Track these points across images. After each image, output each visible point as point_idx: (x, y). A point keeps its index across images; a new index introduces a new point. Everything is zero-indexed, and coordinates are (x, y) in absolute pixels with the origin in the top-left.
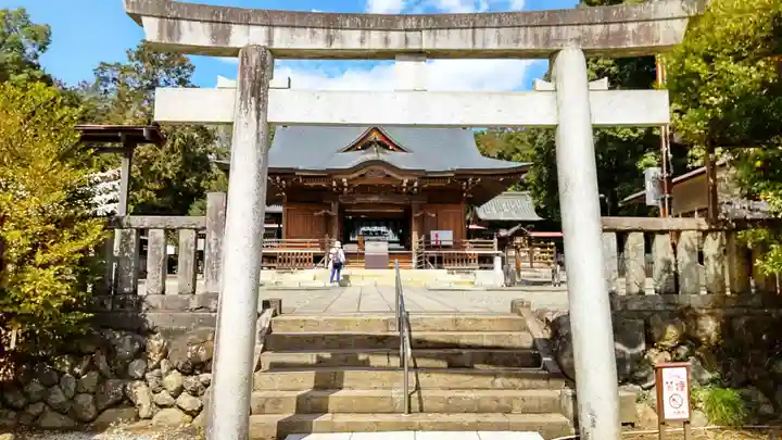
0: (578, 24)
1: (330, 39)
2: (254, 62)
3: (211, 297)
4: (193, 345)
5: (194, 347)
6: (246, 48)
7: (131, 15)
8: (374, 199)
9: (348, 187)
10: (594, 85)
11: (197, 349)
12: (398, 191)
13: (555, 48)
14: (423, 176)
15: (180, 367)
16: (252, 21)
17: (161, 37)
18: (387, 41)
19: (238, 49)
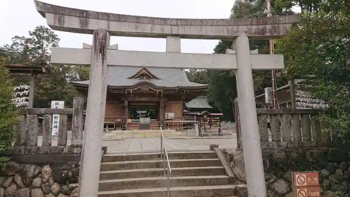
0: (246, 25)
1: (137, 28)
2: (101, 36)
3: (75, 147)
4: (66, 170)
5: (66, 171)
6: (97, 30)
7: (40, 12)
8: (144, 99)
9: (133, 94)
10: (253, 52)
11: (68, 172)
12: (154, 96)
13: (236, 35)
14: (165, 89)
15: (58, 181)
16: (100, 18)
17: (55, 23)
18: (163, 29)
19: (93, 30)
